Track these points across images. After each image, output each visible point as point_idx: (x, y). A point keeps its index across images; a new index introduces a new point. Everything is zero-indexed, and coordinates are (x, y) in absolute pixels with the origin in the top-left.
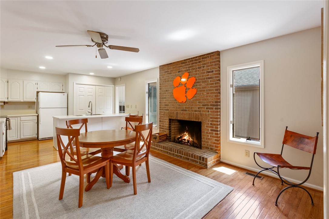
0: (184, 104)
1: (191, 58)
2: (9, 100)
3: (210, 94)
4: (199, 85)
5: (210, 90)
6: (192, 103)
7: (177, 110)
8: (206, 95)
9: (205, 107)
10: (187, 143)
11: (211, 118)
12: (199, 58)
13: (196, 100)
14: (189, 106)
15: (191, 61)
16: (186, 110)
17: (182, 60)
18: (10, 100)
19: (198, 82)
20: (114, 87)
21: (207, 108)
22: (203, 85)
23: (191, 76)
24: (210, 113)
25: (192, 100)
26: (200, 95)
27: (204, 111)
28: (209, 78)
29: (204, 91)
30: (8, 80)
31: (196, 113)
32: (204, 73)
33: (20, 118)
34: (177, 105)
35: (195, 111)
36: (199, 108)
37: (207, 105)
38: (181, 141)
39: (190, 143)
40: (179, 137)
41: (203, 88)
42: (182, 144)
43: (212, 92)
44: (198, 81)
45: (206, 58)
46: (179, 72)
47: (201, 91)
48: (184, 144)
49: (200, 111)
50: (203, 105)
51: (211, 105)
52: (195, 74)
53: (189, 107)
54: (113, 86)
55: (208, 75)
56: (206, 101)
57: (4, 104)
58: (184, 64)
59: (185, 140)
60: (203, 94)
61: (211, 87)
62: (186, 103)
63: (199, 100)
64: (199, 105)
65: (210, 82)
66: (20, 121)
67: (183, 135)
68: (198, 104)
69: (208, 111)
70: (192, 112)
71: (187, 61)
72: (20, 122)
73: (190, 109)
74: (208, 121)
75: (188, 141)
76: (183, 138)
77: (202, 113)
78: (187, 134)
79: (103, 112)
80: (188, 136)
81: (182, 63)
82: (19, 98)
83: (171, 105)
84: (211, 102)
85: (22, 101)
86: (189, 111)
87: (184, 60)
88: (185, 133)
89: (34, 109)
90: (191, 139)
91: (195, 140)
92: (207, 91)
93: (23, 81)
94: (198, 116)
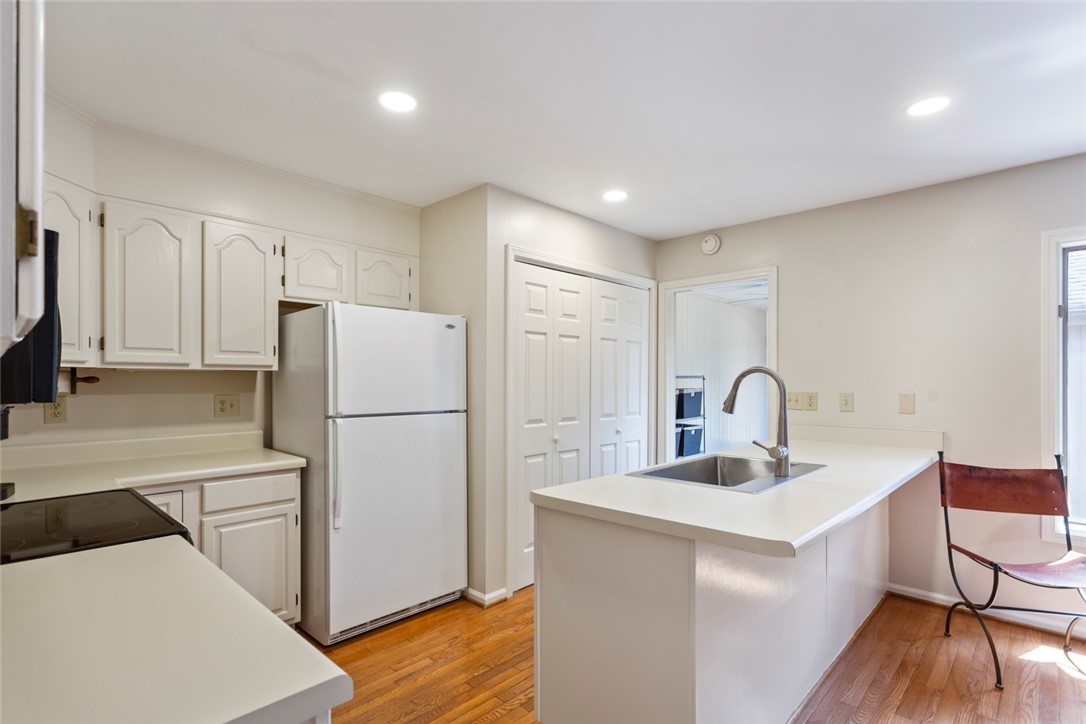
2: (109, 358)
18: (116, 356)
20: (654, 291)
30: (102, 205)
33: (202, 489)
54: (651, 284)
57: (73, 390)
66: (197, 518)
72: (201, 524)
79: (618, 432)
82: (176, 347)
85: (196, 365)
89: (250, 418)
93: (203, 223)
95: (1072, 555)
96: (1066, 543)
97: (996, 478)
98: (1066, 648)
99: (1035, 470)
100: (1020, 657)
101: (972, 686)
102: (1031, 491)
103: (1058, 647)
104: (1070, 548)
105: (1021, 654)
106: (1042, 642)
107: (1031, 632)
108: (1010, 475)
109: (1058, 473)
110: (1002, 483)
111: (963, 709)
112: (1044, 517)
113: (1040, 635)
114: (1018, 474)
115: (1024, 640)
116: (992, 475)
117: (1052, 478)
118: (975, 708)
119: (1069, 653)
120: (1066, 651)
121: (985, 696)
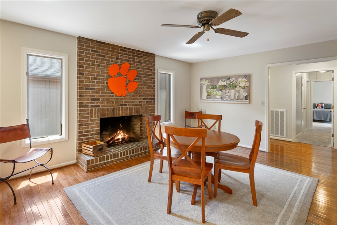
0: (123, 98)
1: (133, 50)
3: (149, 89)
4: (140, 79)
5: (149, 86)
6: (133, 96)
7: (113, 106)
8: (146, 90)
9: (146, 100)
10: (122, 142)
11: (150, 110)
12: (140, 53)
13: (138, 93)
14: (129, 100)
15: (132, 52)
16: (126, 105)
17: (122, 47)
19: (140, 77)
21: (147, 102)
22: (143, 80)
23: (132, 68)
24: (149, 106)
25: (133, 93)
26: (141, 89)
27: (144, 105)
28: (149, 75)
29: (145, 85)
31: (137, 106)
32: (145, 69)
34: (114, 99)
35: (137, 105)
36: (140, 102)
37: (147, 99)
38: (113, 143)
39: (126, 141)
40: (110, 139)
41: (144, 82)
42: (114, 146)
43: (151, 88)
44: (139, 75)
45: (146, 55)
46: (117, 59)
47: (142, 85)
48: (118, 144)
49: (141, 105)
50: (144, 99)
51: (150, 99)
52: (136, 67)
53: (130, 102)
55: (148, 72)
56: (146, 95)
58: (124, 53)
59: (118, 139)
60: (144, 88)
61: (150, 83)
62: (126, 96)
63: (141, 93)
64: (140, 99)
65: (149, 79)
67: (115, 135)
68: (139, 97)
69: (148, 104)
70: (133, 106)
71: (128, 50)
73: (131, 103)
74: (148, 113)
75: (123, 139)
76: (116, 139)
77: (142, 106)
78: (121, 132)
80: (122, 134)
81: (121, 50)
83: (103, 99)
84: (150, 96)
86: (130, 105)
87: (125, 48)
88: (118, 132)
90: (127, 136)
91: (132, 135)
92: (147, 86)
94: (139, 109)
95: (32, 149)
96: (30, 146)
97: (8, 130)
98: (29, 179)
99: (20, 125)
100: (18, 189)
101: (6, 209)
102: (19, 132)
103: (27, 180)
104: (31, 147)
105: (17, 188)
106: (23, 181)
107: (18, 179)
108: (13, 128)
109: (27, 125)
110: (10, 132)
111: (6, 220)
112: (22, 140)
113: (21, 179)
114: (15, 127)
115: (17, 183)
116: (7, 129)
117: (26, 127)
118: (10, 216)
119: (31, 180)
120: (30, 180)
121: (12, 209)
